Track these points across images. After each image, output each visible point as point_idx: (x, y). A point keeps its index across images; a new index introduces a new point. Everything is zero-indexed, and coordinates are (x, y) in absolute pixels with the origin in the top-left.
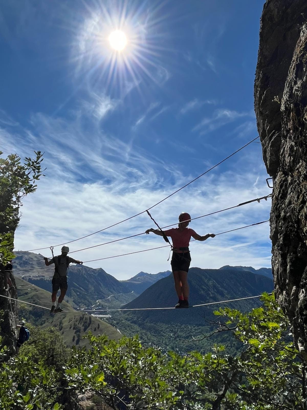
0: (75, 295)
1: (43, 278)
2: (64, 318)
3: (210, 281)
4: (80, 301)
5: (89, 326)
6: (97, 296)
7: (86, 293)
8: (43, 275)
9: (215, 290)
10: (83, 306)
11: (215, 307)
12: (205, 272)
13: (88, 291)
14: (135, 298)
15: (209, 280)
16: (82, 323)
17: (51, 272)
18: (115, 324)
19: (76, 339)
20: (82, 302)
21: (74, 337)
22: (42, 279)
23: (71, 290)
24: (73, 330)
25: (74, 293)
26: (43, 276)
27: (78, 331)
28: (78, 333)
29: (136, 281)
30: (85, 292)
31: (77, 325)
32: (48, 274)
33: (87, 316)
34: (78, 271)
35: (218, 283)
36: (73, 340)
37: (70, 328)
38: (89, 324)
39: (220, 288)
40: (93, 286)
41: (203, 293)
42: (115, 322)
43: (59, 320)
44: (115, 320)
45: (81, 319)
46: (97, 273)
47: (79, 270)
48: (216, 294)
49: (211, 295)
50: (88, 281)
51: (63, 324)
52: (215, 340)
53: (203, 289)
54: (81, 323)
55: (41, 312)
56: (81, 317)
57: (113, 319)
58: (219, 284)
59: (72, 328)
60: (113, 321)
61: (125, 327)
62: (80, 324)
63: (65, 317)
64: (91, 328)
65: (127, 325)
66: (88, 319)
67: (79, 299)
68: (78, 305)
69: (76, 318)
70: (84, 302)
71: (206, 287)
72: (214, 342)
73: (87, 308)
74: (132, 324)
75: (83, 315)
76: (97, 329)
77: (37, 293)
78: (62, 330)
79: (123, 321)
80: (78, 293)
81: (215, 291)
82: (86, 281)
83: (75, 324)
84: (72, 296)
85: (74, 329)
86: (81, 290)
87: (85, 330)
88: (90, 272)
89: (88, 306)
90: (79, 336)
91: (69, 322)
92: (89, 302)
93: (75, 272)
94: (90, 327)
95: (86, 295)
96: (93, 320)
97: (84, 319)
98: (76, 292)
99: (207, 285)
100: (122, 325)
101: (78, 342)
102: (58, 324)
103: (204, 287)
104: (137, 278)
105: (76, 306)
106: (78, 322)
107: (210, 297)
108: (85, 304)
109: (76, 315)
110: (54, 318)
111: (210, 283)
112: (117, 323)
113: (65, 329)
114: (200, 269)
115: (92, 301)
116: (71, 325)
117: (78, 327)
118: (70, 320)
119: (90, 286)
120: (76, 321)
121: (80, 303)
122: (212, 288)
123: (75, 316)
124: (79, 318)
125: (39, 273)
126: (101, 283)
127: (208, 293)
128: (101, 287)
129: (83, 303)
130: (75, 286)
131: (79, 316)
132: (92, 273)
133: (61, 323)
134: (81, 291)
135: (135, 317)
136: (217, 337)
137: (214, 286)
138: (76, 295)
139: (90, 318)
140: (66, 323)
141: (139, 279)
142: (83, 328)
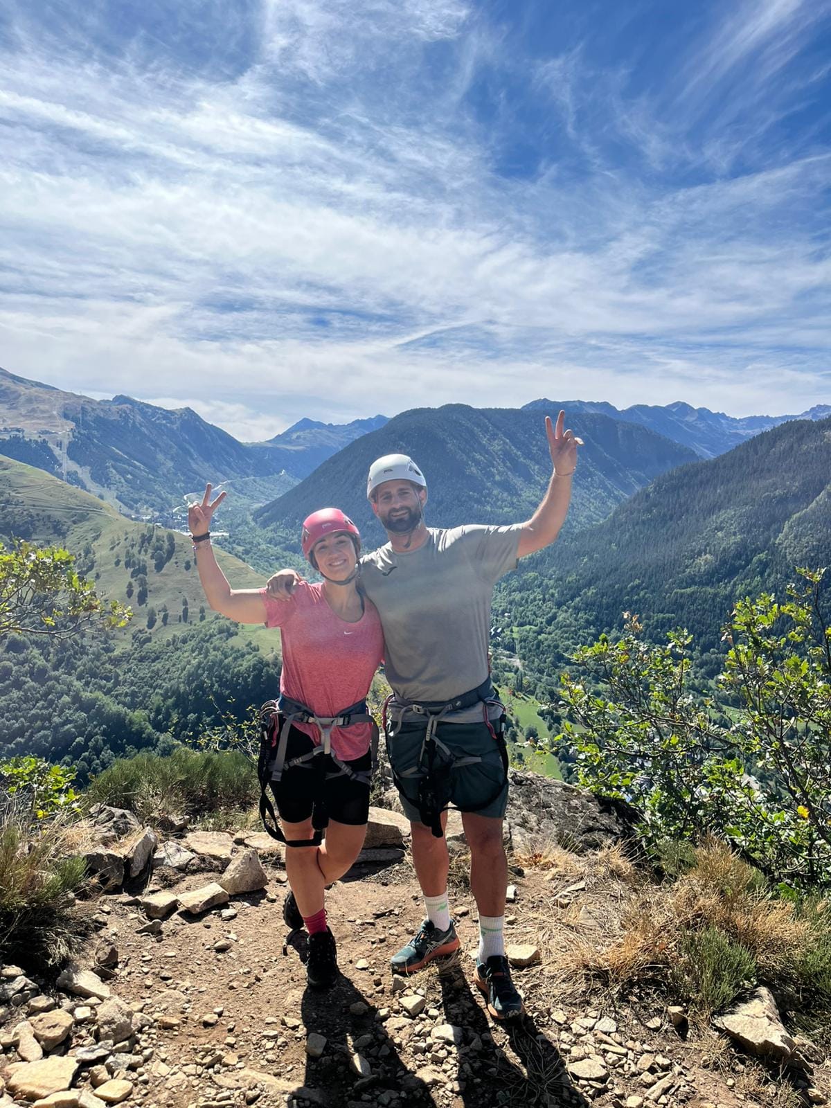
0: (120, 482)
1: (20, 435)
2: (96, 538)
3: (496, 441)
4: (136, 497)
5: (169, 558)
6: (183, 485)
7: (150, 476)
8: (19, 426)
9: (508, 464)
10: (147, 509)
11: (505, 506)
12: (482, 417)
13: (156, 471)
14: (289, 489)
15: (494, 437)
16: (150, 551)
17: (38, 418)
18: (240, 554)
19: (136, 590)
20: (141, 499)
21: (130, 585)
22: (16, 437)
23: (107, 467)
24: (127, 568)
25: (118, 477)
26: (18, 430)
27: (140, 570)
28: (141, 576)
29: (290, 442)
30: (148, 473)
31: (137, 556)
32: (34, 424)
33: (162, 532)
34: (121, 416)
35: (516, 447)
36: (130, 593)
37: (117, 563)
38: (171, 552)
39: (522, 459)
40: (169, 456)
41: (475, 471)
42: (240, 549)
43: (83, 543)
44: (238, 544)
45: (146, 539)
46: (178, 423)
47: (125, 412)
48: (509, 473)
49: (497, 478)
50: (155, 445)
51: (94, 553)
52: (504, 585)
53: (477, 463)
54: (146, 551)
55: (26, 522)
56: (143, 536)
57: (234, 542)
58: (519, 449)
59: (122, 563)
60: (235, 545)
61: (267, 561)
62: (143, 552)
63: (100, 535)
64: (176, 563)
65: (272, 556)
66: (165, 539)
67: (132, 491)
68: (131, 507)
69: (130, 538)
70: (148, 498)
71: (485, 457)
72: (500, 591)
73: (157, 514)
74: (286, 553)
75: (152, 530)
76: (192, 563)
77: (6, 472)
78: (95, 569)
79: (263, 547)
80: (129, 476)
81: (509, 468)
82: (148, 444)
83: (128, 552)
84: (111, 484)
85: (128, 565)
86: (135, 467)
87: (159, 567)
88: (158, 419)
89: (161, 510)
90: (143, 583)
91: (112, 549)
92: (162, 499)
93: (112, 418)
94: (173, 560)
95: (150, 480)
96: (180, 542)
97: (154, 539)
98: (122, 473)
99: (487, 452)
100: (260, 556)
101: (142, 598)
102: (80, 555)
103: (478, 456)
104: (294, 436)
105: (125, 510)
106: (136, 549)
107: (495, 483)
108: (153, 506)
109: (129, 530)
110: (67, 539)
111: (496, 446)
112: (247, 552)
113: (100, 565)
114: (469, 408)
115: (169, 495)
116: (118, 556)
117: (139, 560)
118: (112, 543)
119: (160, 457)
120: (132, 546)
121: (136, 502)
122: (500, 459)
123: (126, 534)
124: (138, 538)
125: (4, 421)
126: (192, 450)
127: (490, 470)
128: (193, 459)
129: (147, 502)
130: (117, 459)
131: (138, 531)
132: (164, 422)
133: (87, 551)
134: (137, 471)
135: (293, 535)
136: (508, 580)
137: (507, 455)
138: (123, 480)
139: (171, 538)
140: (102, 552)
141: (298, 437)
142: (154, 562)
